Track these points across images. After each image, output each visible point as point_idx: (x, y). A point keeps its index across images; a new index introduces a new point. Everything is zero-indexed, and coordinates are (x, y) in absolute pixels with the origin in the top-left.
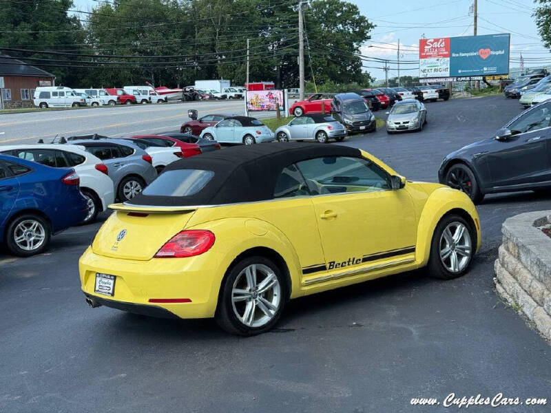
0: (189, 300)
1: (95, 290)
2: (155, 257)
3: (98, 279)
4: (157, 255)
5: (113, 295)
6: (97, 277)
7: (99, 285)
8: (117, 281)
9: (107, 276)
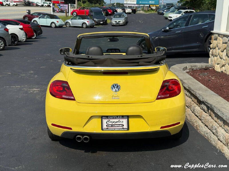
1: (102, 129)
2: (158, 99)
3: (105, 121)
4: (159, 97)
5: (128, 129)
6: (103, 119)
7: (106, 124)
8: (130, 119)
9: (118, 117)
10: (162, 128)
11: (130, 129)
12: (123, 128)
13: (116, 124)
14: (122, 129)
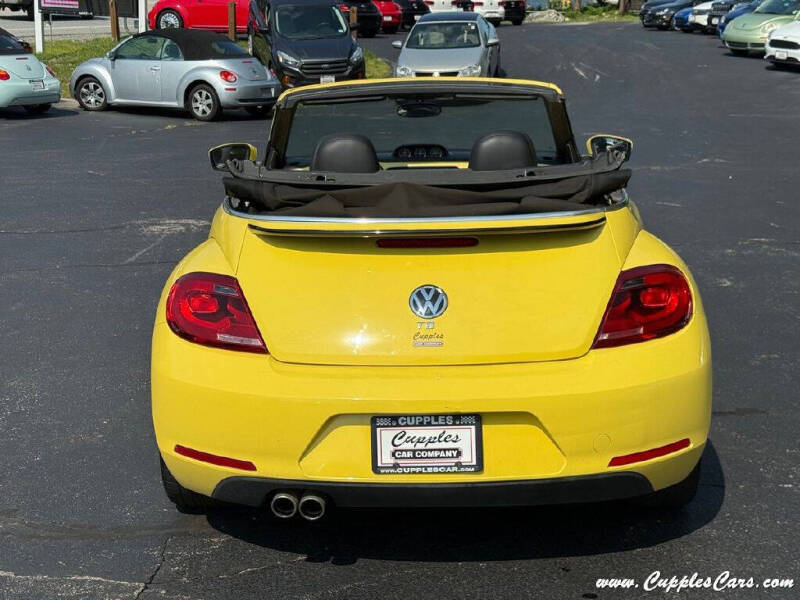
1: (376, 469)
2: (598, 344)
5: (480, 466)
6: (379, 429)
9: (436, 420)
11: (485, 468)
12: (459, 465)
13: (430, 446)
14: (456, 469)
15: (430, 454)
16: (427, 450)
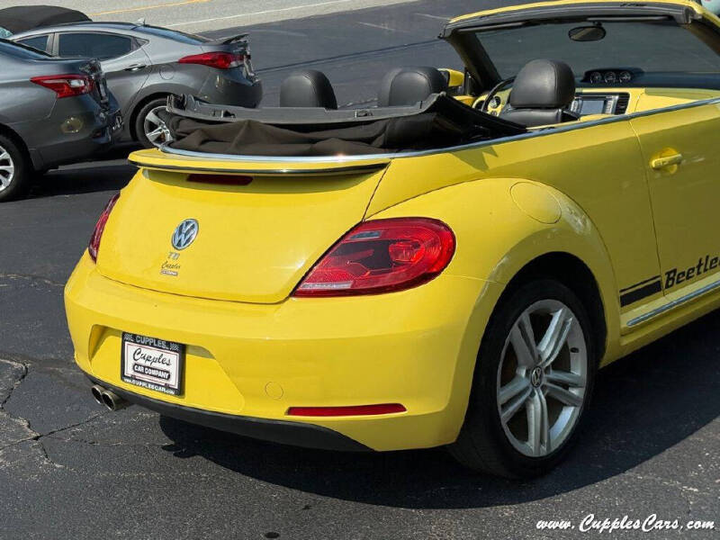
0: (398, 408)
1: (123, 376)
2: (296, 293)
3: (131, 348)
4: (300, 288)
5: (180, 391)
6: (126, 343)
7: (133, 362)
8: (188, 357)
9: (157, 343)
10: (292, 411)
11: (186, 393)
12: (167, 387)
13: (154, 365)
14: (164, 389)
15: (154, 372)
16: (152, 368)
